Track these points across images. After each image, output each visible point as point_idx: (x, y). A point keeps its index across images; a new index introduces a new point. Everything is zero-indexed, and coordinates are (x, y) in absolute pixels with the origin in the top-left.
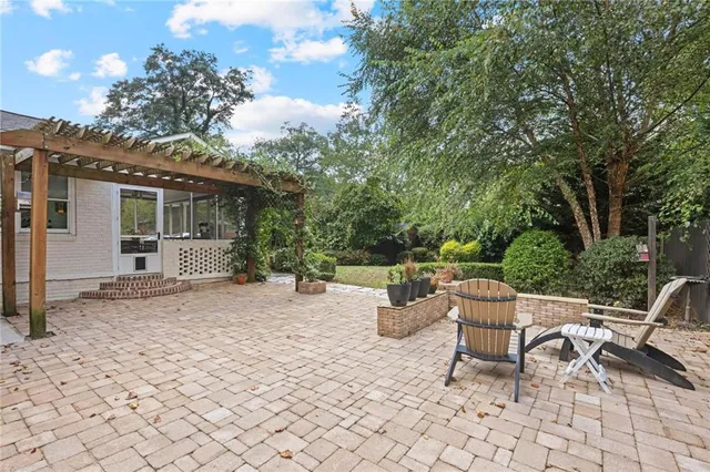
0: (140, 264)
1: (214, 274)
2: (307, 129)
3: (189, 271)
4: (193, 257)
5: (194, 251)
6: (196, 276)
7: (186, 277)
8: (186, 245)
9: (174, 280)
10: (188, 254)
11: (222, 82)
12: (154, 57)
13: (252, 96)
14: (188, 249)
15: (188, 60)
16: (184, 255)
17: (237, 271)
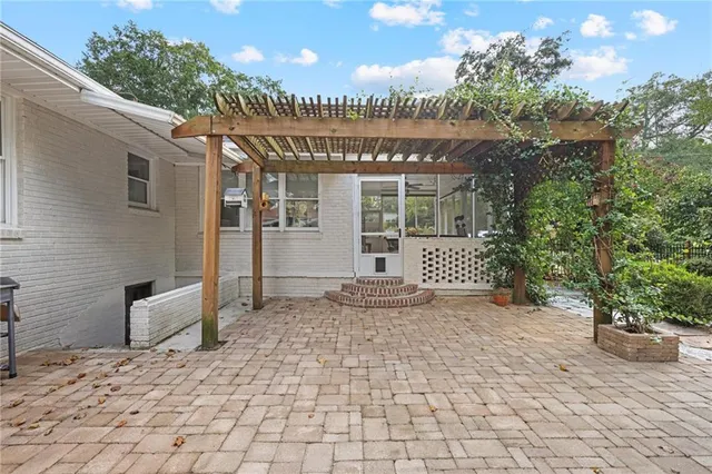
0: (380, 265)
1: (469, 285)
2: (661, 80)
3: (435, 278)
4: (440, 260)
5: (440, 253)
6: (444, 285)
7: (430, 285)
8: (431, 244)
9: (414, 288)
10: (433, 256)
11: (532, 60)
12: (463, 63)
13: (569, 63)
14: (434, 250)
15: (494, 53)
16: (428, 257)
17: (498, 284)
